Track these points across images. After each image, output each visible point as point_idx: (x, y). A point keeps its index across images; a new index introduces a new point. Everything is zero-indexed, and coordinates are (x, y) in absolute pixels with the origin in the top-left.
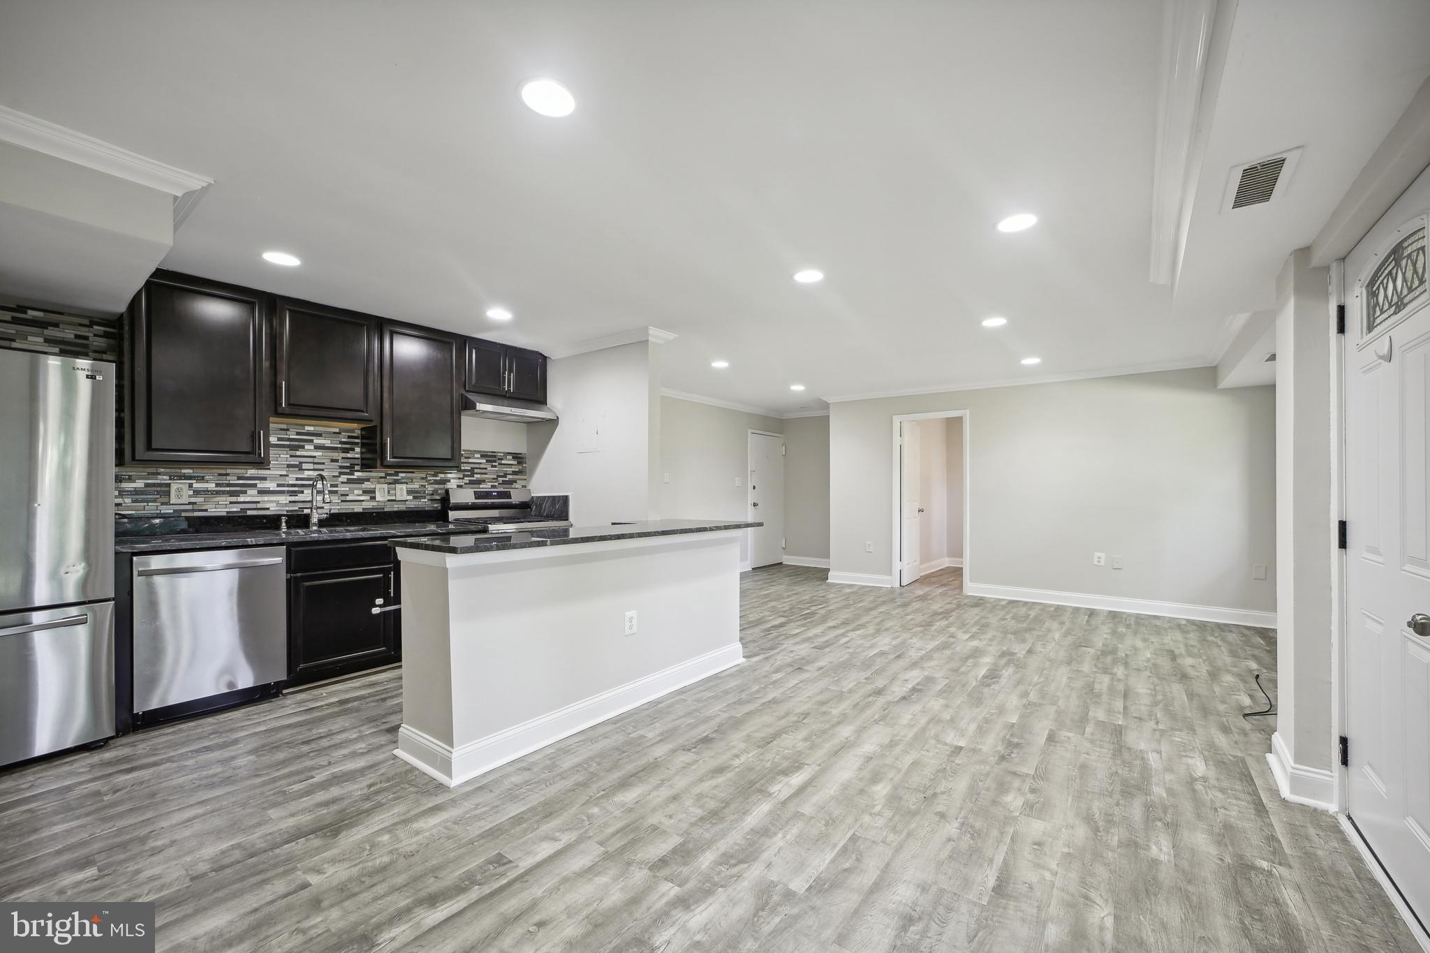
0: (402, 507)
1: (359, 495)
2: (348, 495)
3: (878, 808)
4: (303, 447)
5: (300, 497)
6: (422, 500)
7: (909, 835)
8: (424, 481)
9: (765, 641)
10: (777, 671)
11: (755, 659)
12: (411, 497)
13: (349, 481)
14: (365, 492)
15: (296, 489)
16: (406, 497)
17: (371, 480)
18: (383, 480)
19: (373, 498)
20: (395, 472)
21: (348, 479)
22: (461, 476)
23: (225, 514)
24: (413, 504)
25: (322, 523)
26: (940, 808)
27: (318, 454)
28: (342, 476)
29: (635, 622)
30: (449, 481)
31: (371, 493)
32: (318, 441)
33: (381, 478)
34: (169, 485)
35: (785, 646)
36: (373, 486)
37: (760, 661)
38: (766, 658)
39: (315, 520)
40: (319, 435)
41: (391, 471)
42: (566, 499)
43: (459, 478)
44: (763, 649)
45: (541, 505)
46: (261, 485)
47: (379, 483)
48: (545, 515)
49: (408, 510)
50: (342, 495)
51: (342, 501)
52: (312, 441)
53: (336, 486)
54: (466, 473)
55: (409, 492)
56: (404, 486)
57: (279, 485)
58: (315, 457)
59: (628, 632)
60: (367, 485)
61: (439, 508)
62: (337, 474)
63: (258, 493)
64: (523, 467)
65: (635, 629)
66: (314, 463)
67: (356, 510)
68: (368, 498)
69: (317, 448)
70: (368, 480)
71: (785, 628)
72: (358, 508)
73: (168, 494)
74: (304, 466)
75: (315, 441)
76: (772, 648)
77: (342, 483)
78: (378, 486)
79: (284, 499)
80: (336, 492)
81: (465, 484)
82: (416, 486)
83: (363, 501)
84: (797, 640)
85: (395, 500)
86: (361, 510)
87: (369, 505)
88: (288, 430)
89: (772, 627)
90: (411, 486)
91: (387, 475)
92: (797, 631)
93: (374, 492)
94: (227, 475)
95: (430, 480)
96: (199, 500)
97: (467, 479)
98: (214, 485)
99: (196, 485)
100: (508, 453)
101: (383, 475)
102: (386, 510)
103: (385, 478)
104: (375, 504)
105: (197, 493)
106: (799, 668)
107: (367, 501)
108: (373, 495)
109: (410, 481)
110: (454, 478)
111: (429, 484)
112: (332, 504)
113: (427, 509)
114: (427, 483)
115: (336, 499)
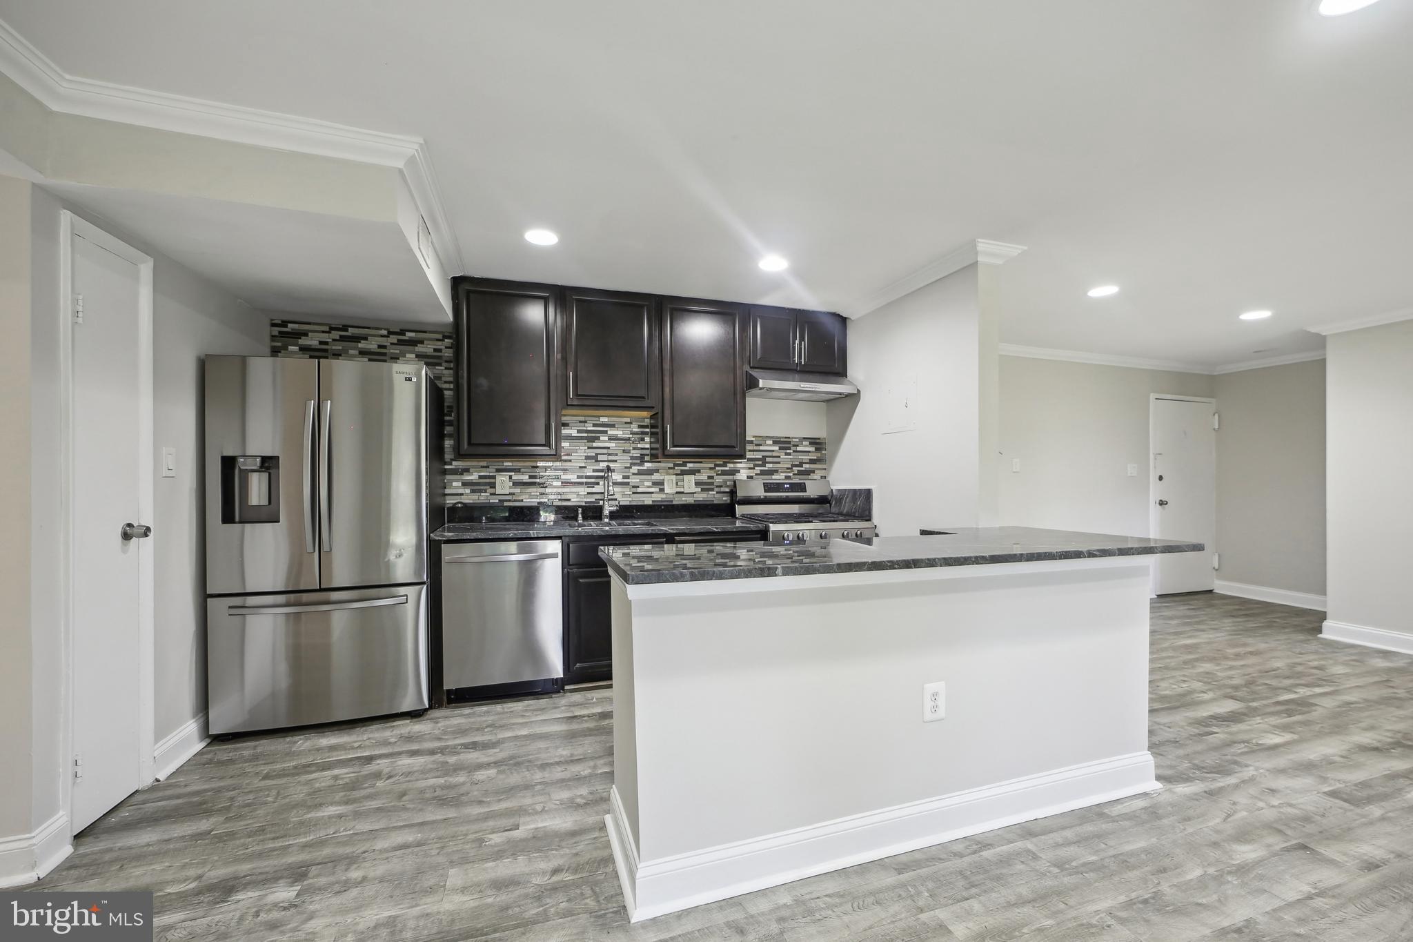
0: (690, 500)
1: (649, 487)
2: (638, 487)
4: (598, 438)
5: (597, 489)
6: (710, 493)
8: (712, 471)
9: (1199, 747)
10: (1243, 836)
11: (1183, 789)
12: (699, 490)
13: (640, 473)
14: (655, 484)
15: (593, 480)
16: (694, 489)
17: (660, 471)
18: (671, 471)
19: (662, 490)
20: (683, 462)
21: (638, 470)
22: (752, 466)
24: (701, 497)
25: (613, 516)
27: (612, 445)
28: (633, 467)
29: (941, 702)
30: (739, 471)
31: (659, 484)
32: (611, 432)
33: (669, 468)
34: (494, 477)
35: (1249, 772)
36: (662, 478)
37: (1194, 798)
38: (1211, 794)
39: (606, 512)
40: (612, 426)
41: (680, 461)
42: (868, 493)
43: (750, 468)
44: (1199, 768)
45: (841, 499)
46: (565, 477)
47: (668, 474)
48: (845, 511)
49: (697, 503)
50: (633, 487)
51: (633, 493)
52: (606, 432)
53: (628, 477)
54: (757, 462)
55: (697, 484)
56: (692, 478)
57: (579, 477)
58: (609, 448)
59: (928, 715)
60: (656, 477)
61: (729, 501)
62: (629, 465)
63: (562, 484)
64: (822, 454)
65: (942, 712)
66: (609, 455)
67: (646, 503)
68: (657, 490)
69: (611, 439)
70: (657, 471)
71: (1242, 727)
72: (648, 501)
73: (493, 486)
74: (600, 457)
75: (609, 432)
76: (1222, 770)
77: (634, 474)
78: (667, 478)
79: (583, 491)
80: (628, 484)
81: (756, 474)
82: (703, 477)
83: (652, 493)
84: (1281, 761)
85: (683, 493)
86: (651, 503)
87: (658, 497)
88: (585, 422)
89: (1212, 717)
90: (698, 477)
91: (676, 465)
92: (1277, 740)
93: (663, 484)
95: (719, 471)
96: (517, 490)
97: (758, 469)
98: (527, 477)
99: (516, 477)
100: (804, 438)
101: (671, 465)
102: (674, 503)
103: (673, 468)
104: (664, 496)
105: (516, 484)
106: (1304, 847)
107: (656, 493)
108: (662, 487)
109: (699, 471)
110: (743, 468)
111: (717, 475)
112: (624, 495)
113: (715, 502)
114: (715, 474)
115: (628, 491)
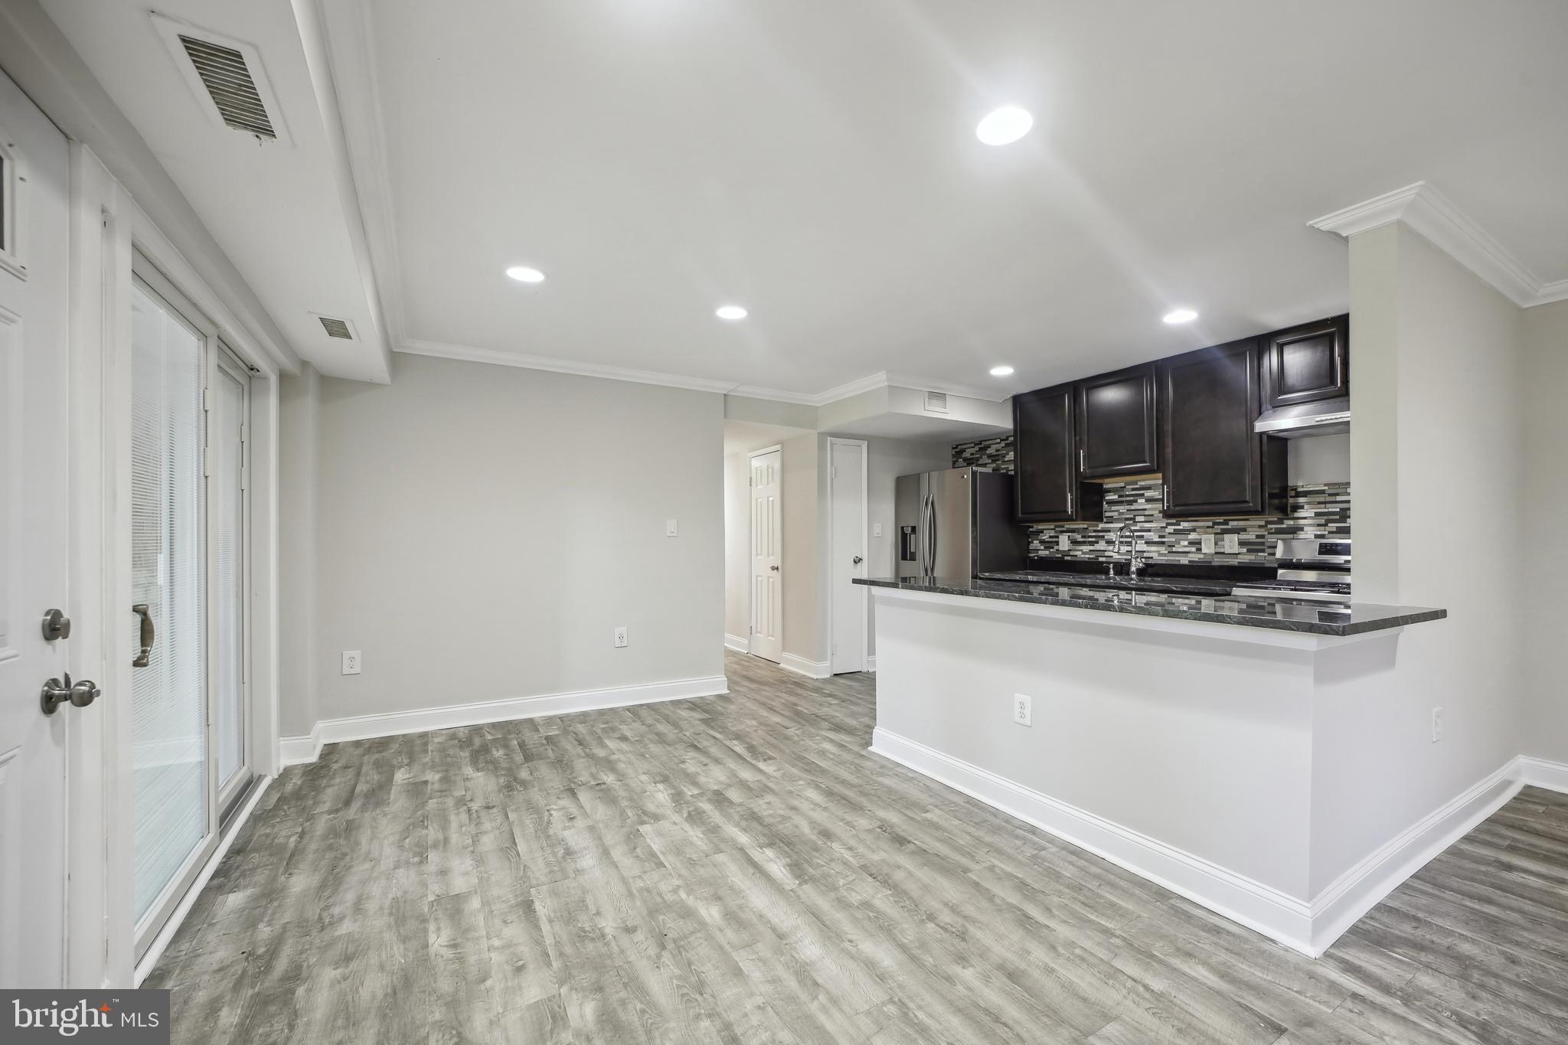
0: (1234, 562)
1: (1185, 546)
2: (1174, 546)
3: (683, 895)
4: (1136, 501)
6: (1259, 554)
7: (631, 894)
8: (1263, 530)
12: (1244, 550)
13: (1176, 532)
14: (1191, 543)
16: (1236, 549)
17: (1197, 530)
18: (1210, 530)
19: (1199, 550)
20: (1224, 520)
21: (1175, 530)
22: (1323, 522)
23: (1087, 559)
24: (1247, 558)
25: (1141, 572)
26: (639, 936)
27: (1148, 506)
28: (1169, 527)
30: (1302, 529)
31: (1197, 543)
32: (1148, 494)
33: (1208, 527)
34: (1058, 537)
36: (1199, 537)
39: (1133, 569)
40: (1149, 488)
41: (1220, 519)
43: (1319, 525)
46: (1107, 536)
47: (1206, 533)
49: (1240, 565)
50: (1169, 546)
51: (1170, 552)
52: (1143, 495)
53: (1163, 537)
55: (1242, 544)
56: (1235, 537)
57: (1119, 537)
58: (1146, 509)
60: (1193, 536)
62: (1164, 525)
63: (1106, 543)
66: (1146, 516)
67: (1182, 562)
68: (1194, 549)
69: (1149, 500)
70: (1194, 530)
72: (1184, 560)
73: (1057, 543)
74: (1138, 519)
75: (1145, 494)
77: (1169, 533)
78: (1204, 537)
80: (1163, 543)
81: (1330, 532)
82: (1251, 536)
83: (1189, 552)
85: (1223, 553)
86: (1187, 563)
87: (1195, 557)
88: (1125, 487)
90: (1244, 536)
91: (1215, 524)
93: (1200, 543)
94: (1088, 528)
95: (1272, 529)
96: (1074, 548)
97: (1333, 526)
98: (1081, 536)
99: (1072, 536)
101: (1210, 524)
102: (1213, 564)
103: (1213, 527)
104: (1202, 556)
105: (1073, 542)
107: (1193, 553)
108: (1198, 546)
109: (1244, 530)
110: (1310, 525)
111: (1269, 533)
112: (1160, 554)
113: (1267, 565)
114: (1267, 533)
115: (1163, 550)
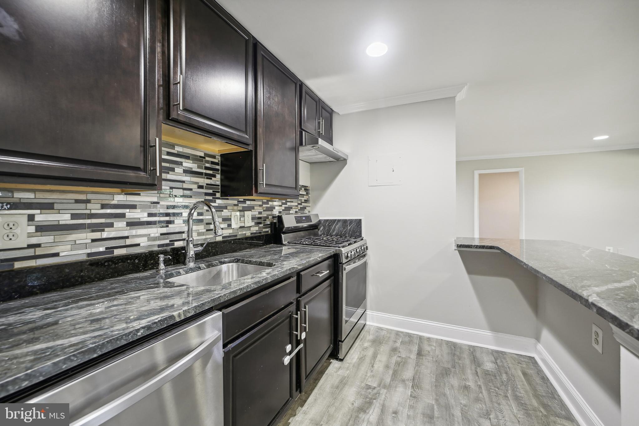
0: (248, 233)
2: (211, 223)
4: (173, 170)
5: (172, 228)
6: (260, 226)
8: (261, 208)
12: (253, 224)
14: (224, 220)
15: (167, 219)
16: (250, 223)
17: (228, 207)
18: (235, 208)
19: (229, 226)
20: (244, 200)
23: (85, 258)
24: (255, 230)
27: (187, 178)
31: (227, 220)
32: (186, 164)
33: (235, 205)
36: (229, 214)
39: (191, 252)
40: (187, 158)
41: (241, 199)
42: (359, 222)
45: (329, 226)
46: (131, 214)
47: (234, 210)
49: (252, 235)
50: (207, 224)
51: (207, 230)
52: (181, 164)
55: (252, 219)
56: (249, 214)
57: (149, 215)
58: (183, 182)
60: (225, 213)
61: (269, 232)
63: (127, 226)
64: (309, 197)
66: (184, 189)
67: (218, 239)
68: (227, 226)
69: (188, 172)
70: (226, 208)
72: (219, 237)
75: (184, 164)
77: (206, 211)
78: (233, 214)
79: (155, 231)
80: (201, 221)
81: (283, 210)
82: (256, 213)
83: (223, 229)
85: (244, 227)
86: (221, 239)
87: (227, 233)
90: (253, 213)
91: (239, 202)
93: (230, 220)
94: (88, 201)
95: (264, 207)
96: (45, 239)
98: (68, 216)
99: (41, 217)
100: (303, 186)
101: (236, 202)
102: (239, 237)
103: (237, 205)
104: (231, 231)
105: (41, 229)
107: (226, 229)
108: (229, 223)
109: (253, 208)
110: (277, 206)
111: (264, 211)
113: (262, 233)
114: (262, 211)
115: (202, 228)
